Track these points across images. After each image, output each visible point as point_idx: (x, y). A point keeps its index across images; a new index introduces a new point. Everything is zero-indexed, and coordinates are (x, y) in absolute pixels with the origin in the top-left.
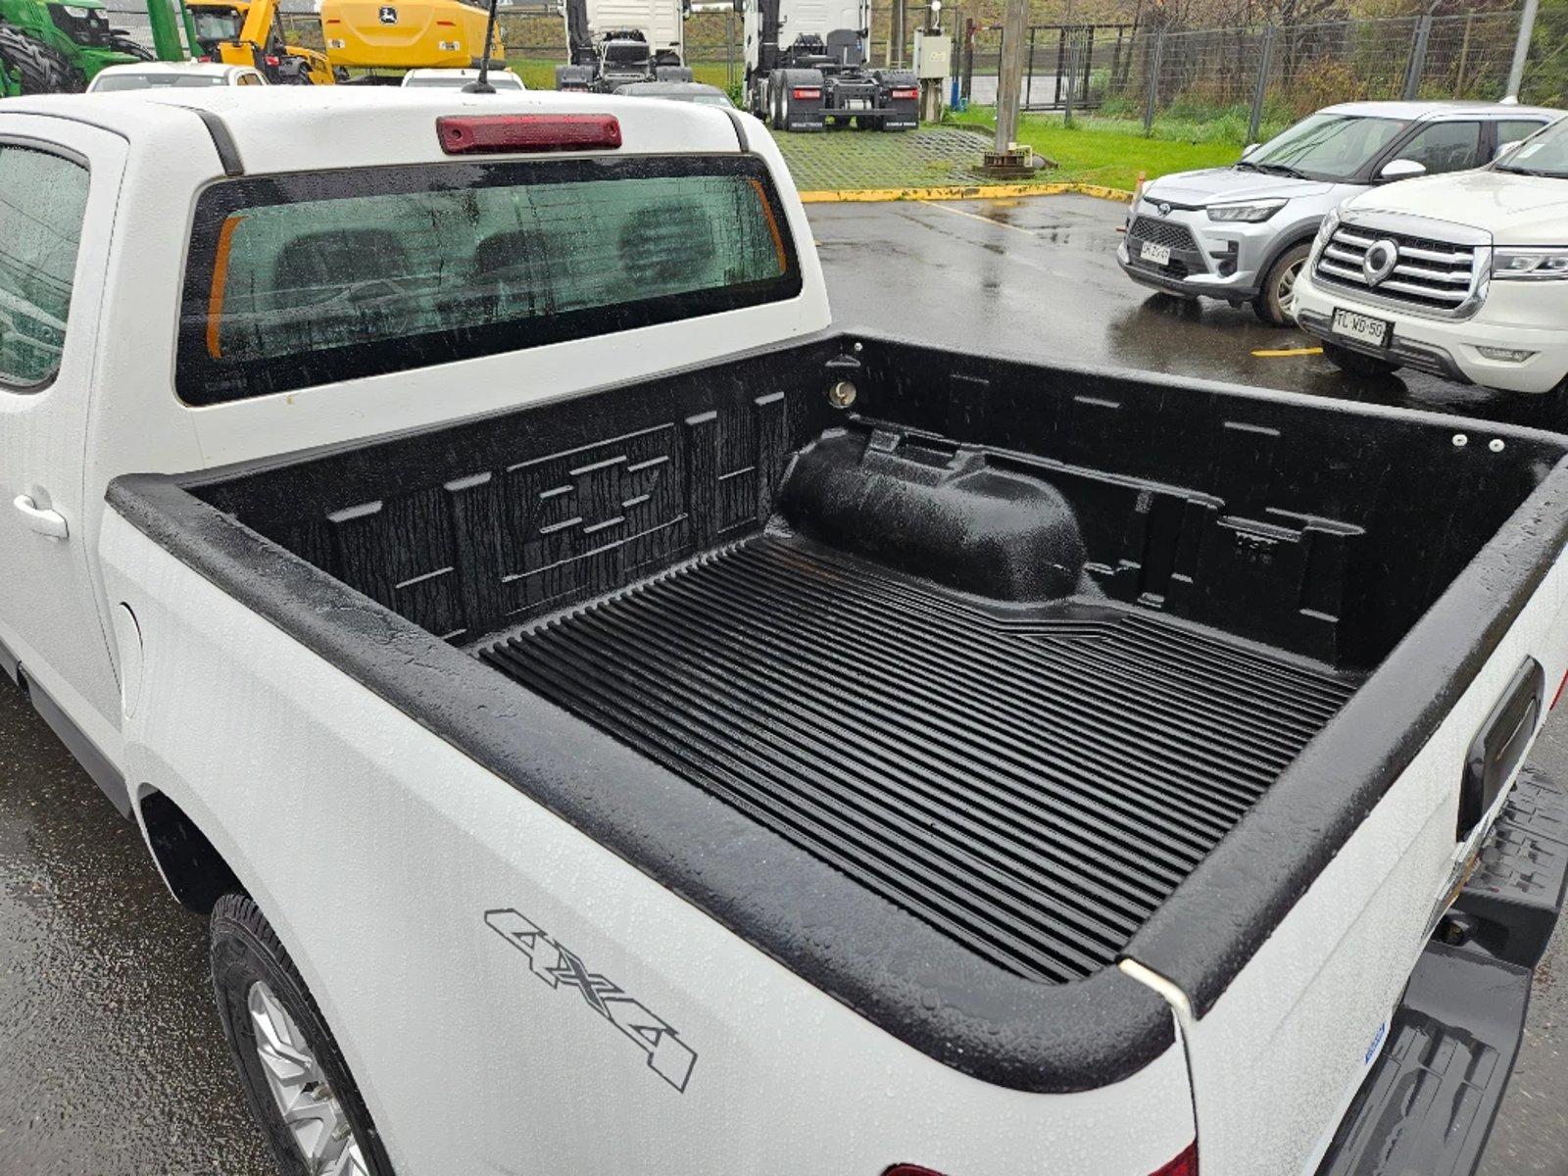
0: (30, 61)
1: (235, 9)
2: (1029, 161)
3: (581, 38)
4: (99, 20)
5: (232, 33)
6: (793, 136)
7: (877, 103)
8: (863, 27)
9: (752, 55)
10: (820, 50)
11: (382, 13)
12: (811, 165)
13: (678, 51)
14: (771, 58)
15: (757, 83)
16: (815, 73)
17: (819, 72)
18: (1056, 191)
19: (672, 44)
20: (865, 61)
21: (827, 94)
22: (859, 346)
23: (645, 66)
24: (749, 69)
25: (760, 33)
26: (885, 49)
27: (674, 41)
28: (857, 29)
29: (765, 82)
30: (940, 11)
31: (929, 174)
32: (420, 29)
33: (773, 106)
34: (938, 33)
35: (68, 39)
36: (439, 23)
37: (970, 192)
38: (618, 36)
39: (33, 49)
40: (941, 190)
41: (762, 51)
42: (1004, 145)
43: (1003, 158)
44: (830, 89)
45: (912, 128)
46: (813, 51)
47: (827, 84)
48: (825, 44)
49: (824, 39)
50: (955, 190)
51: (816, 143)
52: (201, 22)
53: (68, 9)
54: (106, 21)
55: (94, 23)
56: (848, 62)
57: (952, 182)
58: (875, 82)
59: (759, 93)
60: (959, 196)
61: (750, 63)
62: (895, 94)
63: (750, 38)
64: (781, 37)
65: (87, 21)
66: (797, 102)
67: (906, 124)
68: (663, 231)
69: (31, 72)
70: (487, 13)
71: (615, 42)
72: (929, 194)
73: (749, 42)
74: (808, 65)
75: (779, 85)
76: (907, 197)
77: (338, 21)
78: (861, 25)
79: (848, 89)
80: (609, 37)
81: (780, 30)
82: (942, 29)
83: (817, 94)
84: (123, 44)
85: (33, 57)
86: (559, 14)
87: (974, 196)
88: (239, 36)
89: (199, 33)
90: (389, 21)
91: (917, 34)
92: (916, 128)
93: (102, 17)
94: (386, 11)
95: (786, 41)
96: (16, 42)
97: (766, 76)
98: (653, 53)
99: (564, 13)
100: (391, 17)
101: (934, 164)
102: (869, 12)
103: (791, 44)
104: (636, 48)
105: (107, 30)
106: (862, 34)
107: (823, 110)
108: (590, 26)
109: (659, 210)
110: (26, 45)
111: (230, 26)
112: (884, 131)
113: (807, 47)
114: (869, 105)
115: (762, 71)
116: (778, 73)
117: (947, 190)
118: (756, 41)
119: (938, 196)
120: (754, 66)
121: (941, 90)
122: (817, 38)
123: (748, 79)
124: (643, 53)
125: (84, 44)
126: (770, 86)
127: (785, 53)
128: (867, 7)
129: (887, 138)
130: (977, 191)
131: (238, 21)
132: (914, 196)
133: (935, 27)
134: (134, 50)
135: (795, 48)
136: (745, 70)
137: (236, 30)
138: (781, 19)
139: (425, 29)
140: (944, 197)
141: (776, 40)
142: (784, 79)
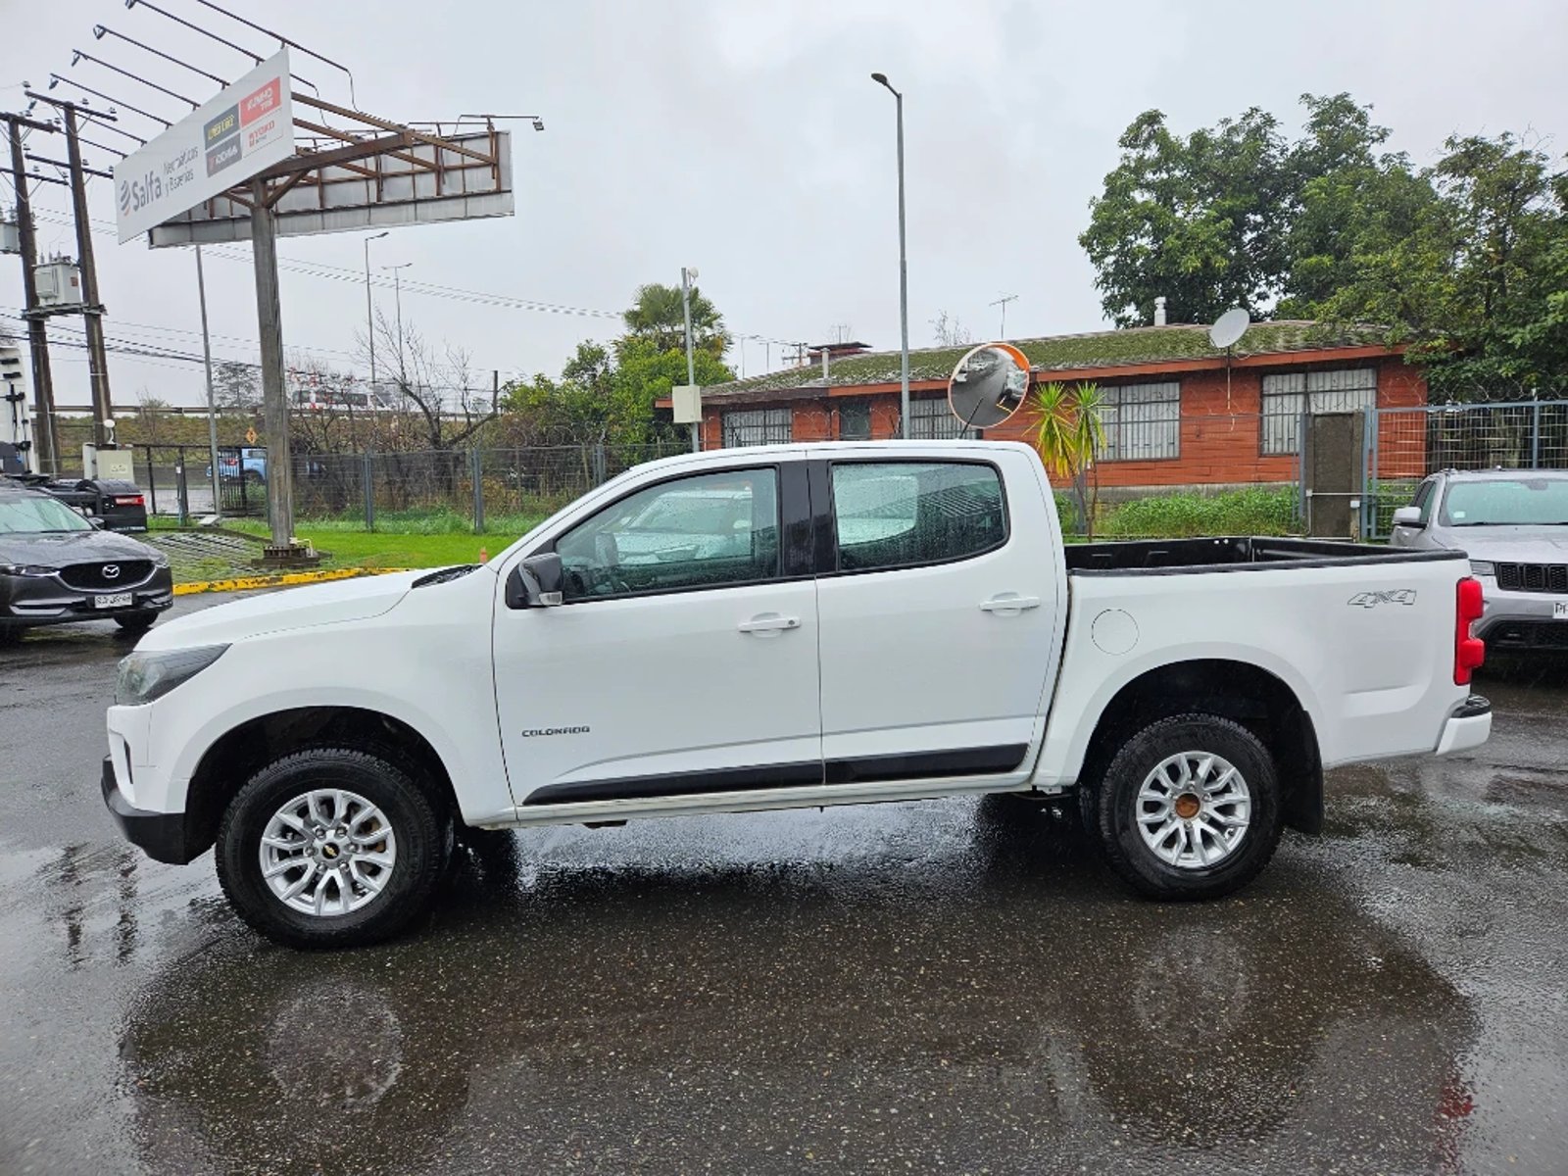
2: (311, 552)
7: (99, 509)
18: (351, 574)
34: (113, 447)
37: (273, 580)
42: (285, 541)
43: (287, 551)
45: (141, 531)
50: (259, 579)
60: (264, 584)
62: (118, 501)
67: (133, 529)
72: (236, 584)
76: (214, 589)
82: (118, 445)
87: (279, 583)
101: (206, 560)
102: (29, 426)
117: (252, 580)
119: (245, 586)
128: (25, 421)
130: (281, 580)
132: (221, 587)
133: (111, 442)
140: (251, 586)
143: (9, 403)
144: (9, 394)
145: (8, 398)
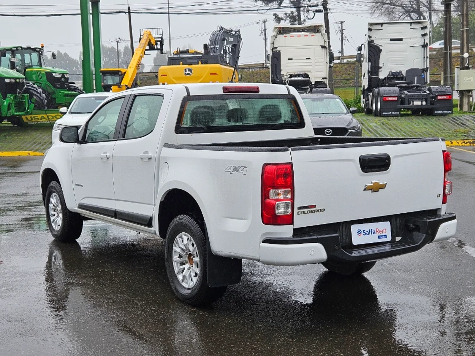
0: (38, 95)
1: (121, 72)
3: (277, 78)
4: (65, 78)
5: (118, 82)
6: (382, 118)
7: (429, 102)
8: (426, 67)
9: (365, 82)
10: (402, 78)
11: (186, 71)
12: (389, 131)
13: (326, 81)
14: (375, 83)
15: (367, 96)
16: (397, 89)
17: (398, 88)
19: (323, 78)
20: (427, 83)
21: (401, 98)
22: (319, 140)
23: (308, 88)
24: (364, 89)
25: (369, 72)
26: (440, 77)
27: (324, 77)
28: (423, 68)
29: (371, 94)
30: (468, 57)
31: (454, 135)
32: (202, 77)
33: (374, 105)
34: (468, 68)
35: (51, 86)
36: (210, 74)
38: (296, 76)
39: (40, 90)
40: (459, 141)
41: (370, 80)
44: (403, 96)
45: (449, 113)
46: (399, 79)
47: (401, 94)
48: (405, 75)
49: (404, 73)
50: (466, 141)
51: (394, 122)
52: (105, 77)
53: (54, 74)
54: (68, 78)
55: (63, 80)
56: (417, 84)
57: (466, 138)
58: (428, 92)
59: (368, 100)
60: (468, 144)
61: (364, 86)
62: (439, 97)
63: (364, 74)
64: (380, 73)
65: (61, 78)
66: (385, 102)
67: (446, 112)
68: (268, 110)
69: (38, 100)
70: (233, 69)
71: (293, 78)
72: (452, 143)
73: (364, 77)
74: (393, 85)
75: (377, 95)
77: (166, 75)
78: (424, 66)
79: (413, 96)
80: (291, 76)
81: (380, 70)
82: (470, 66)
83: (396, 99)
84: (73, 88)
85: (40, 93)
86: (268, 68)
88: (121, 83)
89: (103, 82)
90: (189, 74)
91: (456, 69)
92: (452, 113)
93: (66, 77)
94: (187, 70)
95: (383, 75)
96: (34, 88)
97: (370, 92)
98: (313, 83)
99: (270, 67)
100: (190, 72)
101: (458, 130)
102: (428, 59)
103: (386, 76)
104: (303, 81)
105: (67, 82)
106: (425, 70)
107: (399, 106)
108: (282, 73)
109: (268, 105)
110: (38, 89)
111: (117, 79)
112: (434, 116)
113: (394, 77)
114: (424, 103)
115: (370, 89)
116: (376, 90)
117: (461, 141)
118: (367, 75)
119: (457, 144)
120: (366, 87)
121: (471, 96)
122: (400, 73)
123: (363, 93)
124: (308, 83)
125: (58, 88)
126: (373, 96)
127: (383, 80)
128: (427, 57)
129: (434, 119)
131: (121, 76)
133: (466, 65)
134: (76, 90)
135: (388, 78)
136: (362, 89)
137: (119, 81)
138: (381, 65)
139: (204, 77)
140: (461, 145)
141: (378, 75)
142: (379, 93)
143: (423, 48)
144: (423, 44)
145: (423, 46)
